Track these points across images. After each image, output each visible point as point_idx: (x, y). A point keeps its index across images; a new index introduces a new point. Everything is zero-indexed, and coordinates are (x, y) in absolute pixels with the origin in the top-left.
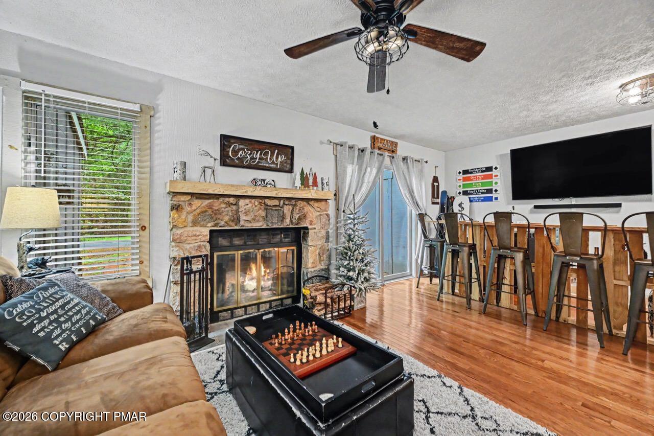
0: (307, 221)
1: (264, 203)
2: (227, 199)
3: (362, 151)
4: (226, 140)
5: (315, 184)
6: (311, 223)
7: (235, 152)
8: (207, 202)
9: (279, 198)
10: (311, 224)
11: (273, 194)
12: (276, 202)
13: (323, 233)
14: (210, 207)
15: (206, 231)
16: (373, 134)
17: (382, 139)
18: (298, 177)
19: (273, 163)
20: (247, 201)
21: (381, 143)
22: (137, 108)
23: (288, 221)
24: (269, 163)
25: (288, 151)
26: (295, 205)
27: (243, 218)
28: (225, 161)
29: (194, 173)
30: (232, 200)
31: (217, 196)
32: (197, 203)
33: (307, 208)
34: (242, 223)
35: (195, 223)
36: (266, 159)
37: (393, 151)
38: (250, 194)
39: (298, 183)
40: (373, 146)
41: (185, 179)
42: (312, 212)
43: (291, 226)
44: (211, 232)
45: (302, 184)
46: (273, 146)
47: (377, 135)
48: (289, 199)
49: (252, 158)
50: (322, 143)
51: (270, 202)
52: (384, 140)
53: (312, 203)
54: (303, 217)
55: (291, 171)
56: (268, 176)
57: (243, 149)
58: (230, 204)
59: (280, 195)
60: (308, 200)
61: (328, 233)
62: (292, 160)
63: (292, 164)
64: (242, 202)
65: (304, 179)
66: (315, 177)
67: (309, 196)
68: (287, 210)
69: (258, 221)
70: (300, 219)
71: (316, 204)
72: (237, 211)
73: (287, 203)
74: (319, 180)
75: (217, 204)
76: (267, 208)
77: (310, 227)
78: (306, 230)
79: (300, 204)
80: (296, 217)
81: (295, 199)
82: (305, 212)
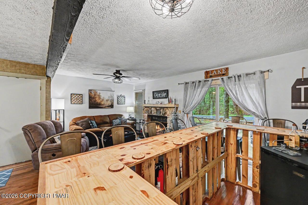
0: (167, 115)
1: (156, 108)
4: (154, 92)
5: (171, 102)
6: (168, 115)
9: (159, 107)
15: (146, 115)
17: (212, 71)
20: (153, 108)
21: (211, 73)
22: (142, 90)
23: (162, 114)
24: (162, 96)
26: (164, 109)
27: (152, 112)
31: (149, 107)
32: (146, 108)
33: (167, 111)
34: (152, 114)
35: (146, 113)
36: (161, 95)
37: (223, 75)
38: (154, 106)
40: (206, 77)
41: (145, 103)
42: (168, 112)
43: (162, 116)
44: (148, 115)
45: (168, 102)
46: (163, 91)
47: (207, 70)
49: (159, 96)
51: (157, 108)
52: (213, 71)
53: (168, 108)
54: (166, 113)
55: (167, 98)
56: (160, 100)
57: (156, 94)
58: (150, 109)
60: (167, 108)
62: (168, 94)
68: (162, 111)
69: (155, 113)
70: (164, 114)
71: (169, 109)
73: (161, 108)
76: (157, 110)
77: (168, 117)
78: (166, 117)
79: (165, 109)
80: (164, 113)
81: (164, 107)
82: (166, 111)
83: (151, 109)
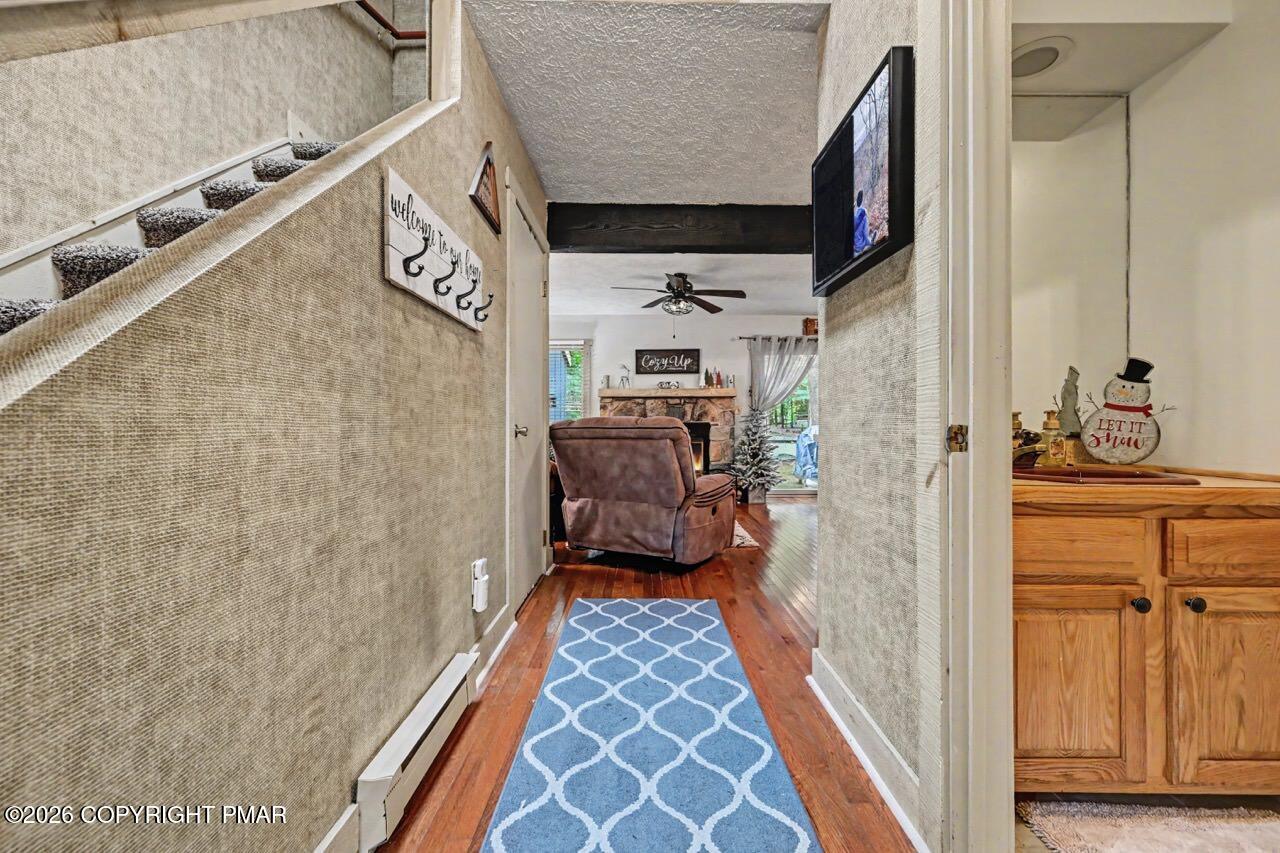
0: (709, 417)
1: (667, 402)
2: (637, 400)
3: (786, 340)
4: (639, 354)
5: (720, 382)
7: (647, 362)
8: (623, 403)
9: (680, 398)
10: (713, 420)
11: (673, 394)
12: (678, 401)
13: (727, 429)
14: (625, 406)
16: (804, 317)
18: (703, 376)
19: (680, 366)
20: (652, 401)
22: (582, 342)
23: (689, 417)
24: (675, 367)
25: (694, 354)
26: (696, 403)
27: (649, 414)
28: (639, 371)
29: (616, 381)
30: (640, 401)
31: (631, 398)
32: (616, 404)
33: (709, 406)
36: (673, 364)
38: (653, 395)
39: (703, 383)
40: (806, 332)
41: (608, 387)
42: (715, 410)
43: (692, 422)
45: (706, 383)
46: (678, 352)
48: (690, 398)
49: (661, 365)
50: (733, 340)
51: (671, 401)
53: (713, 400)
54: (705, 414)
55: (697, 371)
56: (673, 379)
57: (654, 359)
58: (638, 404)
59: (679, 395)
60: (709, 398)
61: (733, 430)
62: (698, 361)
63: (698, 365)
64: (648, 402)
65: (709, 379)
66: (719, 376)
67: (708, 394)
68: (688, 408)
70: (701, 416)
71: (718, 402)
72: (645, 409)
73: (686, 401)
74: (723, 377)
75: (629, 404)
76: (669, 406)
77: (712, 423)
78: (708, 426)
79: (701, 402)
80: (697, 413)
81: (698, 398)
82: (707, 409)
83: (644, 404)
